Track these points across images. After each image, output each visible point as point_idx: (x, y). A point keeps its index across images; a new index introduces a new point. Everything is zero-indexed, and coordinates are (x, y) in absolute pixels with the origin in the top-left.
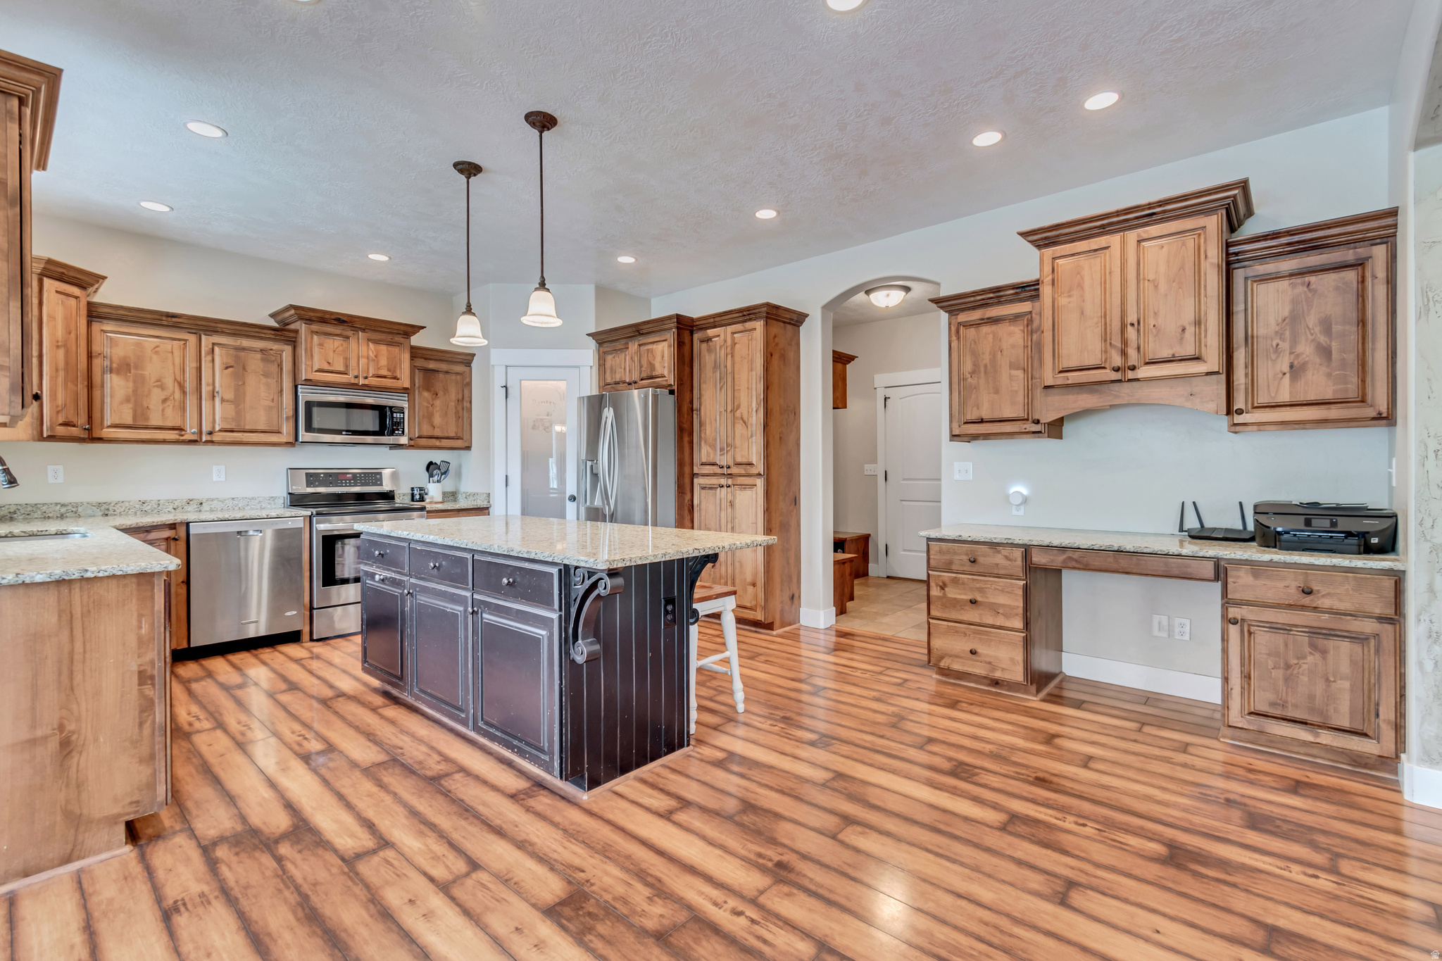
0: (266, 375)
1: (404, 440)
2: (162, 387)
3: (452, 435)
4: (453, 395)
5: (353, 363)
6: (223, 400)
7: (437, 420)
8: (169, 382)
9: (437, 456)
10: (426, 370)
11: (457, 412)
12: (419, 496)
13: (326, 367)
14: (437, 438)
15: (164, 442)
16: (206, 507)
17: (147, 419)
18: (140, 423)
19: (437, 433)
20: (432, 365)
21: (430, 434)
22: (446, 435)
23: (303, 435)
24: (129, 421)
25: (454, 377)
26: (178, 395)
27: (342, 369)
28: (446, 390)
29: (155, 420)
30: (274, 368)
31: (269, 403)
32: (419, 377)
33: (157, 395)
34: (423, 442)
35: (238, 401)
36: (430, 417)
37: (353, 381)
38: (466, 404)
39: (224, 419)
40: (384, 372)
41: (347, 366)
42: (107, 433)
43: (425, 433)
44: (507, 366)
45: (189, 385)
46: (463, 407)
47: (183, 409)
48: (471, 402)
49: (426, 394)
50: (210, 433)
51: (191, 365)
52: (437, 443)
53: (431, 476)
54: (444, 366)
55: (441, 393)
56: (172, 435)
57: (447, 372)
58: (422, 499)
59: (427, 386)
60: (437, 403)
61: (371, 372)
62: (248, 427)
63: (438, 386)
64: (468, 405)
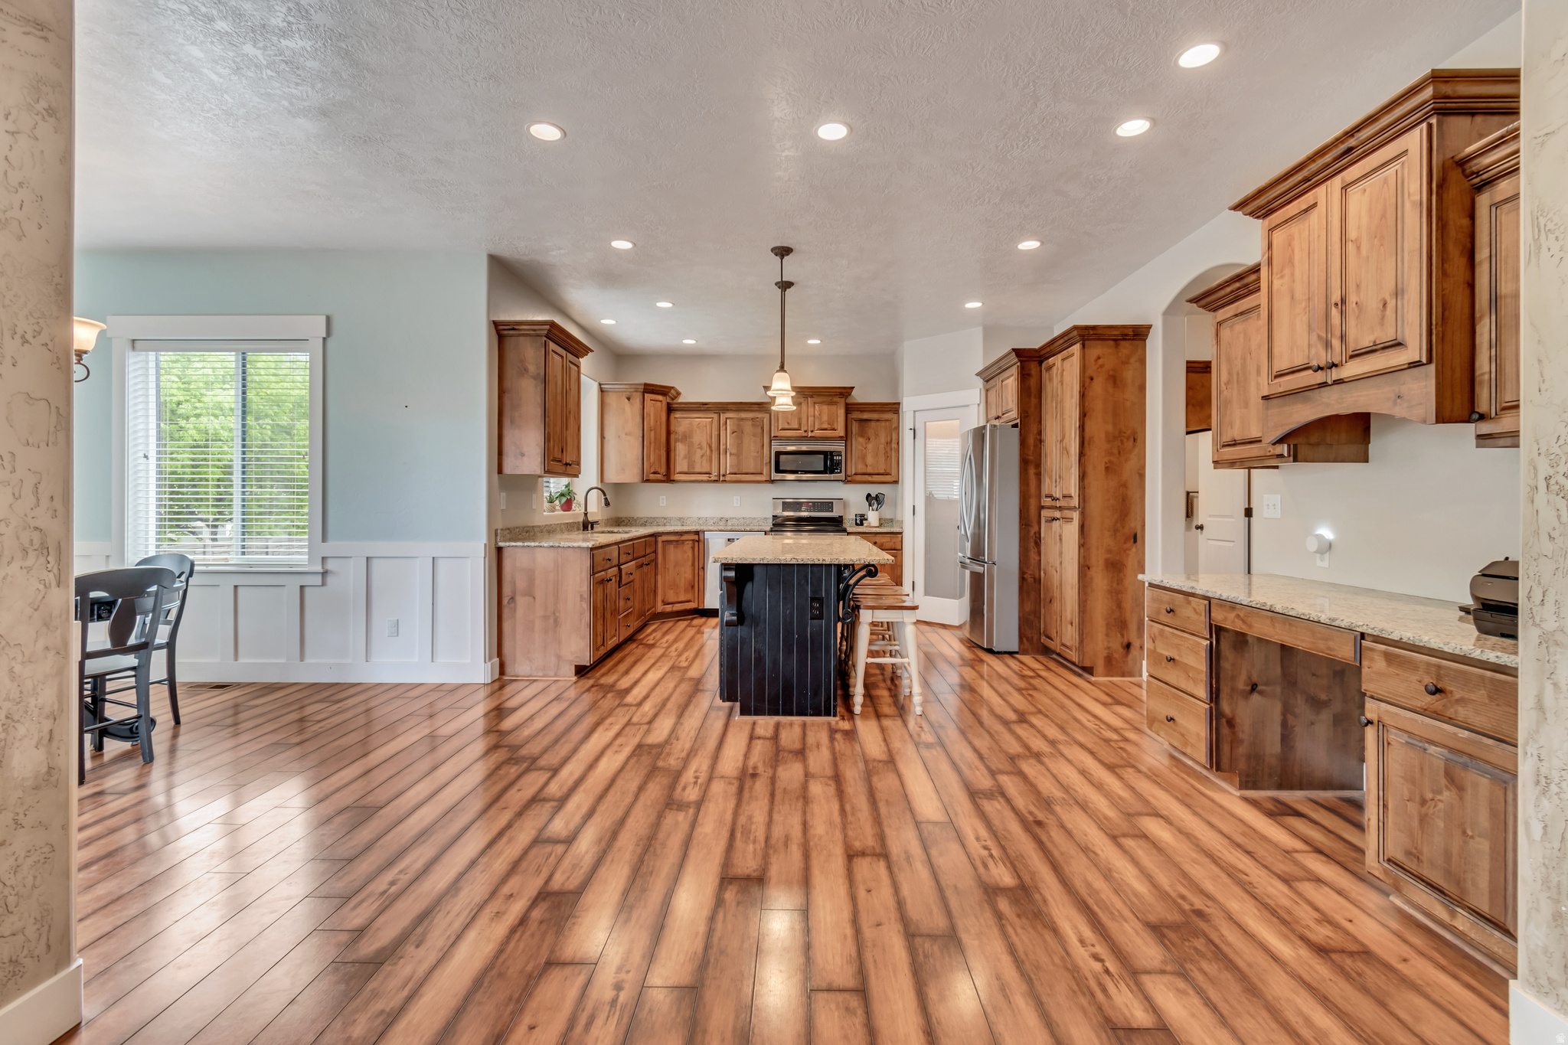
0: (754, 435)
1: (842, 476)
2: (701, 448)
3: (882, 471)
4: (883, 439)
5: (804, 422)
6: (731, 454)
7: (870, 460)
8: (704, 445)
9: (874, 490)
10: (861, 421)
11: (886, 452)
12: (861, 520)
13: (787, 427)
14: (870, 474)
15: (702, 481)
16: (729, 523)
17: (694, 468)
18: (691, 471)
19: (870, 470)
20: (866, 416)
21: (864, 471)
22: (877, 472)
23: (775, 476)
24: (686, 470)
25: (883, 424)
26: (708, 452)
27: (796, 426)
28: (877, 435)
29: (697, 470)
30: (759, 430)
31: (755, 454)
32: (855, 427)
33: (699, 453)
34: (858, 478)
35: (738, 455)
36: (863, 457)
37: (805, 434)
38: (894, 445)
39: (731, 466)
40: (825, 426)
41: (800, 424)
42: (677, 477)
43: (860, 471)
44: (915, 411)
45: (714, 446)
46: (892, 449)
47: (711, 461)
48: (898, 443)
49: (861, 440)
50: (724, 476)
51: (715, 433)
52: (869, 478)
53: (870, 505)
54: (875, 416)
55: (872, 438)
56: (705, 477)
57: (878, 420)
58: (862, 524)
59: (862, 433)
60: (870, 446)
61: (817, 427)
62: (744, 471)
63: (871, 433)
64: (896, 446)
